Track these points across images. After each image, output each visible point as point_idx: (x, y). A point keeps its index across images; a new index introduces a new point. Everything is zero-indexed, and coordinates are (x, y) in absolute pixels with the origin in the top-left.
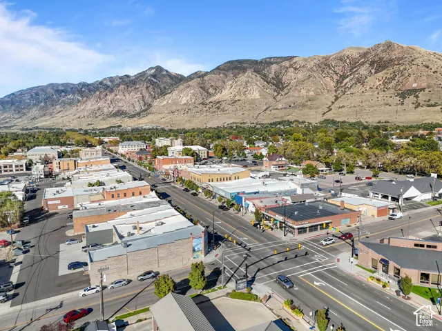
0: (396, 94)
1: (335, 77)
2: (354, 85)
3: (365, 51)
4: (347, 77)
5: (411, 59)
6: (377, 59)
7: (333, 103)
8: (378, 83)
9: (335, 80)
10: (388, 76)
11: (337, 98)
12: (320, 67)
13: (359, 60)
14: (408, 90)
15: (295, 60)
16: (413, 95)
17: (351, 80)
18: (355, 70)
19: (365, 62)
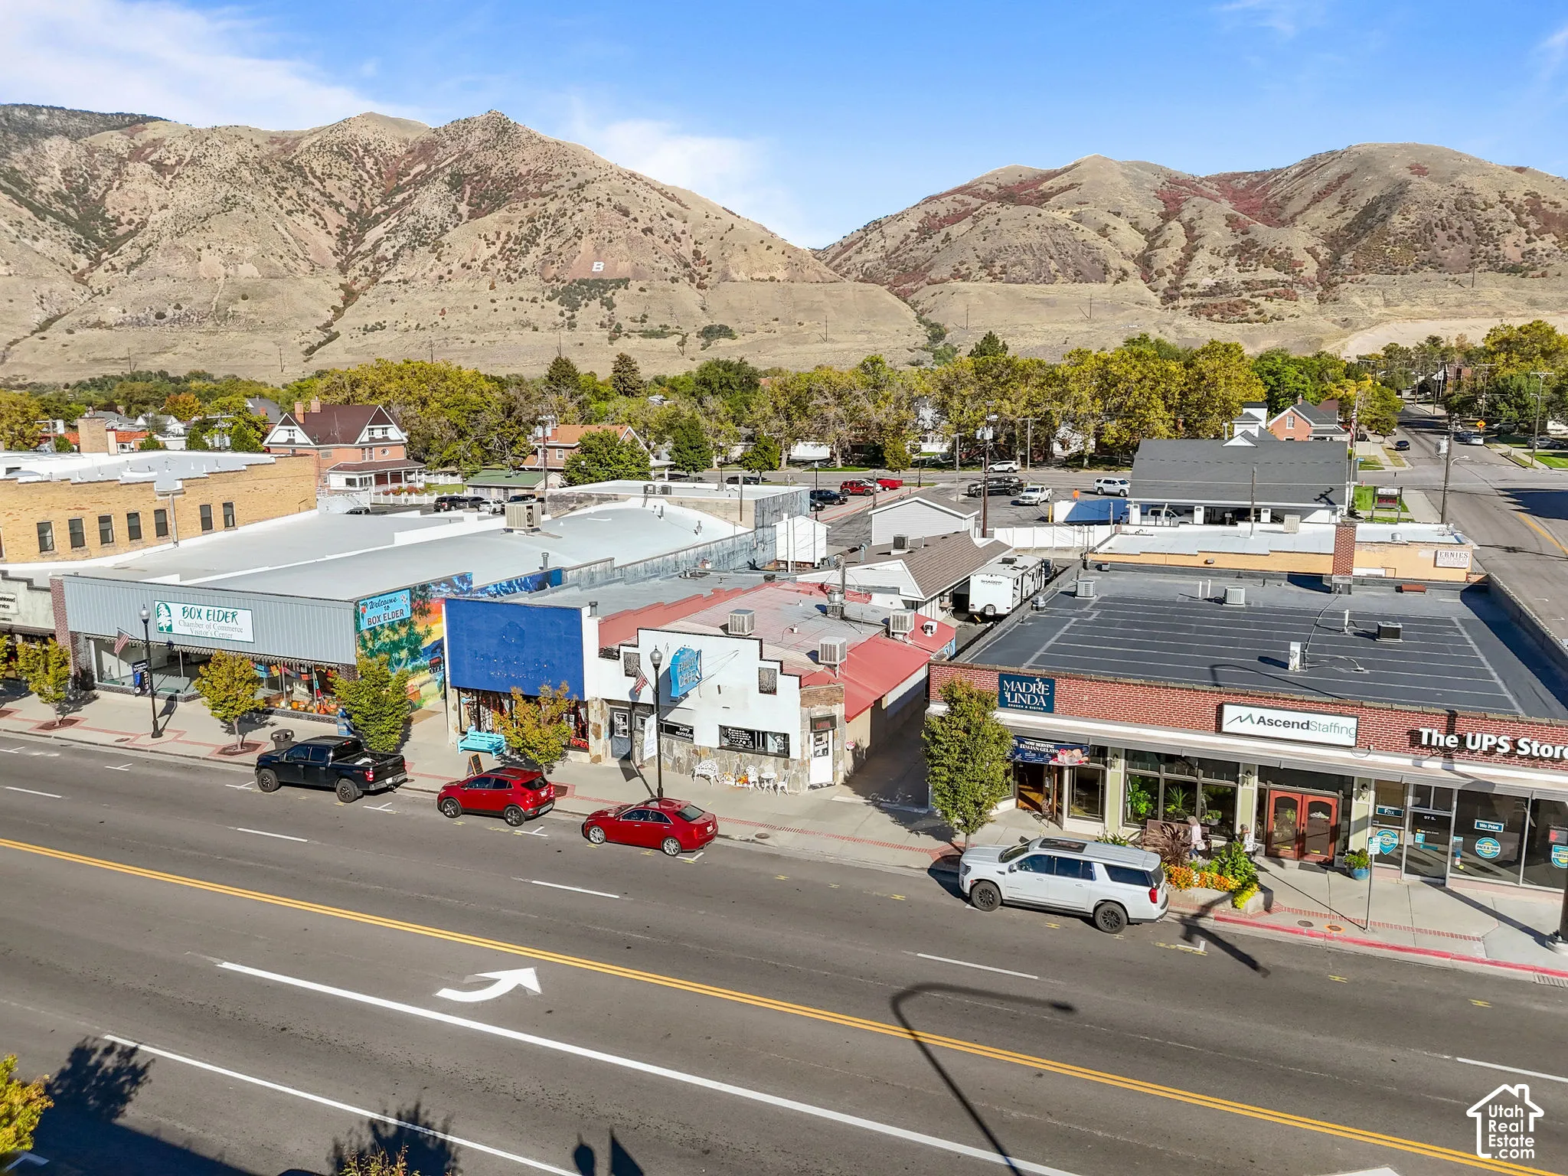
0: (548, 293)
1: (334, 219)
2: (408, 252)
3: (425, 136)
4: (377, 220)
5: (574, 182)
6: (468, 168)
7: (338, 312)
8: (487, 253)
9: (335, 231)
10: (515, 231)
11: (350, 296)
12: (267, 171)
13: (409, 166)
14: (582, 282)
15: (150, 133)
16: (599, 299)
17: (394, 231)
18: (399, 198)
19: (430, 176)
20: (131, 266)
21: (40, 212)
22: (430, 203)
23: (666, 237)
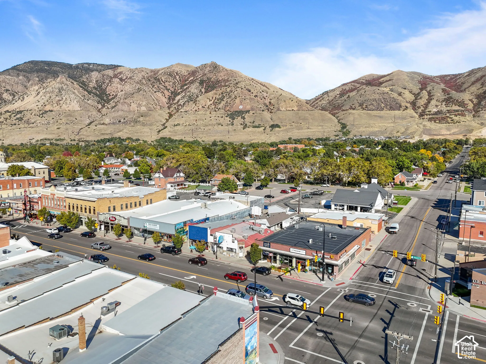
0: (226, 115)
1: (167, 93)
2: (187, 103)
3: (193, 69)
4: (179, 94)
5: (235, 82)
6: (205, 78)
7: (167, 120)
8: (209, 103)
9: (167, 97)
10: (218, 97)
11: (171, 116)
12: (150, 80)
13: (188, 78)
14: (236, 112)
15: (119, 70)
16: (241, 117)
17: (183, 97)
18: (185, 87)
19: (194, 81)
20: (113, 108)
21: (90, 93)
22: (194, 89)
23: (261, 98)
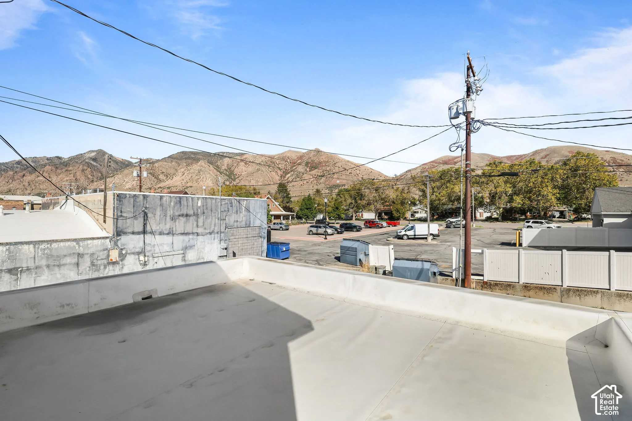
0: (326, 188)
1: (280, 173)
3: (301, 154)
4: (289, 173)
5: (334, 163)
6: (310, 161)
8: (312, 179)
9: (280, 175)
10: (319, 174)
12: (267, 163)
13: (297, 161)
14: (334, 185)
15: (245, 157)
16: (338, 189)
17: (292, 175)
18: (294, 168)
19: (302, 163)
21: (221, 173)
22: (301, 169)
23: (355, 175)
